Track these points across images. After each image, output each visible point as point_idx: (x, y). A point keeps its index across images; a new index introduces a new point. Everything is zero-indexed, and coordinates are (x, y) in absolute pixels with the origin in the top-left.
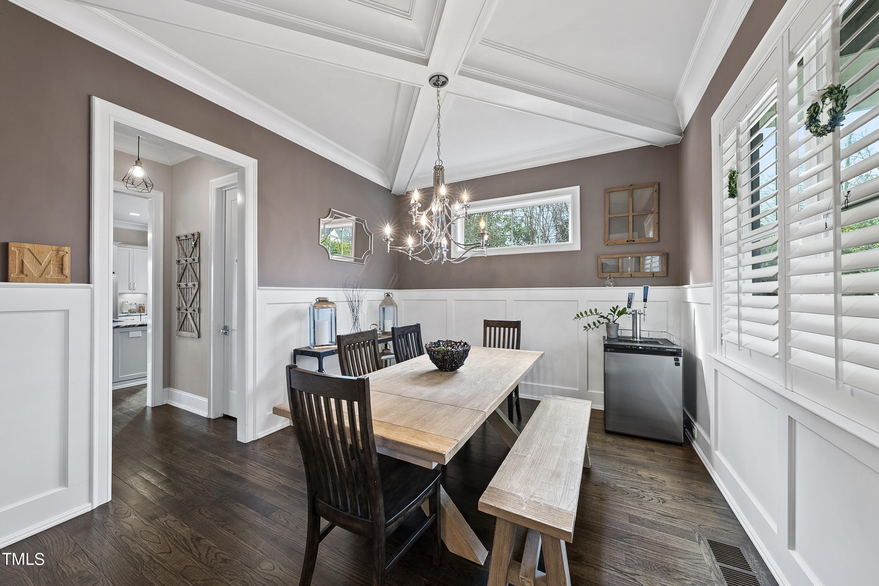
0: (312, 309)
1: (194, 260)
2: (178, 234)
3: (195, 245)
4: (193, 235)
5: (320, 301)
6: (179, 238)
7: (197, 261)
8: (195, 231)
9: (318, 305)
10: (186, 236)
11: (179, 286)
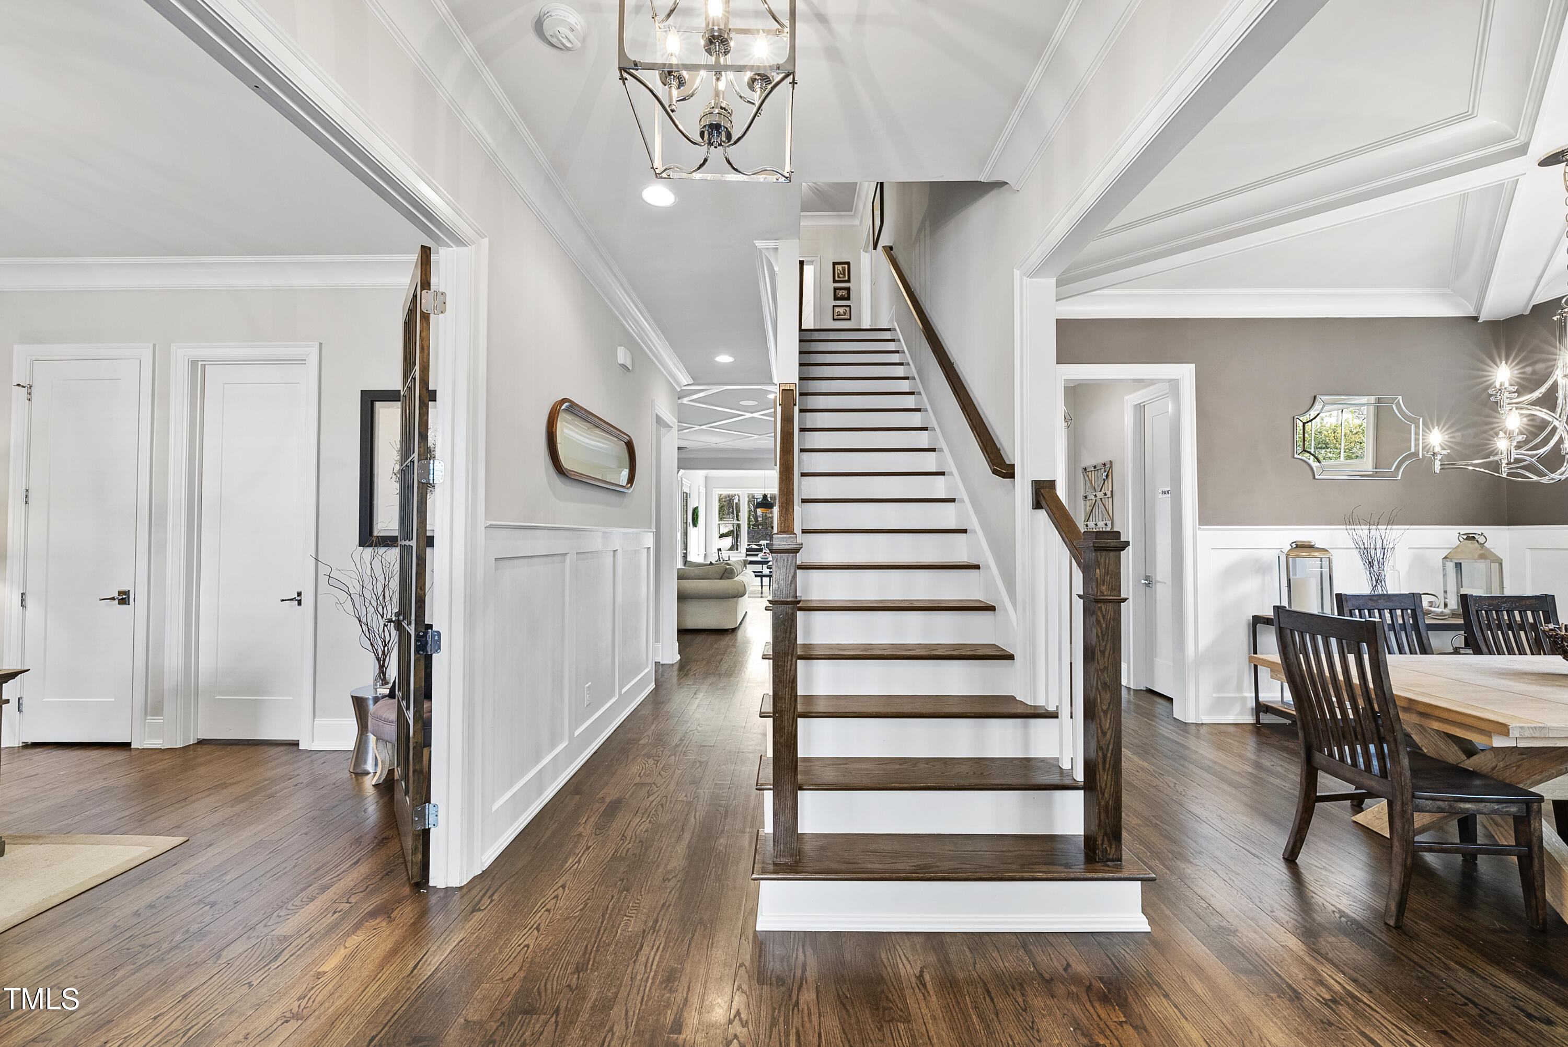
0: (1283, 559)
1: (1105, 494)
2: (1084, 465)
3: (1107, 476)
4: (1104, 465)
5: (1297, 546)
6: (1085, 469)
7: (1109, 495)
8: (1106, 459)
9: (1293, 554)
10: (1095, 467)
11: (1087, 525)
